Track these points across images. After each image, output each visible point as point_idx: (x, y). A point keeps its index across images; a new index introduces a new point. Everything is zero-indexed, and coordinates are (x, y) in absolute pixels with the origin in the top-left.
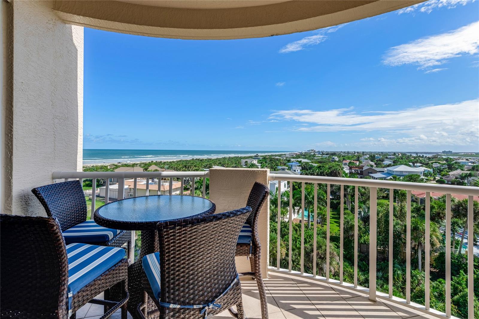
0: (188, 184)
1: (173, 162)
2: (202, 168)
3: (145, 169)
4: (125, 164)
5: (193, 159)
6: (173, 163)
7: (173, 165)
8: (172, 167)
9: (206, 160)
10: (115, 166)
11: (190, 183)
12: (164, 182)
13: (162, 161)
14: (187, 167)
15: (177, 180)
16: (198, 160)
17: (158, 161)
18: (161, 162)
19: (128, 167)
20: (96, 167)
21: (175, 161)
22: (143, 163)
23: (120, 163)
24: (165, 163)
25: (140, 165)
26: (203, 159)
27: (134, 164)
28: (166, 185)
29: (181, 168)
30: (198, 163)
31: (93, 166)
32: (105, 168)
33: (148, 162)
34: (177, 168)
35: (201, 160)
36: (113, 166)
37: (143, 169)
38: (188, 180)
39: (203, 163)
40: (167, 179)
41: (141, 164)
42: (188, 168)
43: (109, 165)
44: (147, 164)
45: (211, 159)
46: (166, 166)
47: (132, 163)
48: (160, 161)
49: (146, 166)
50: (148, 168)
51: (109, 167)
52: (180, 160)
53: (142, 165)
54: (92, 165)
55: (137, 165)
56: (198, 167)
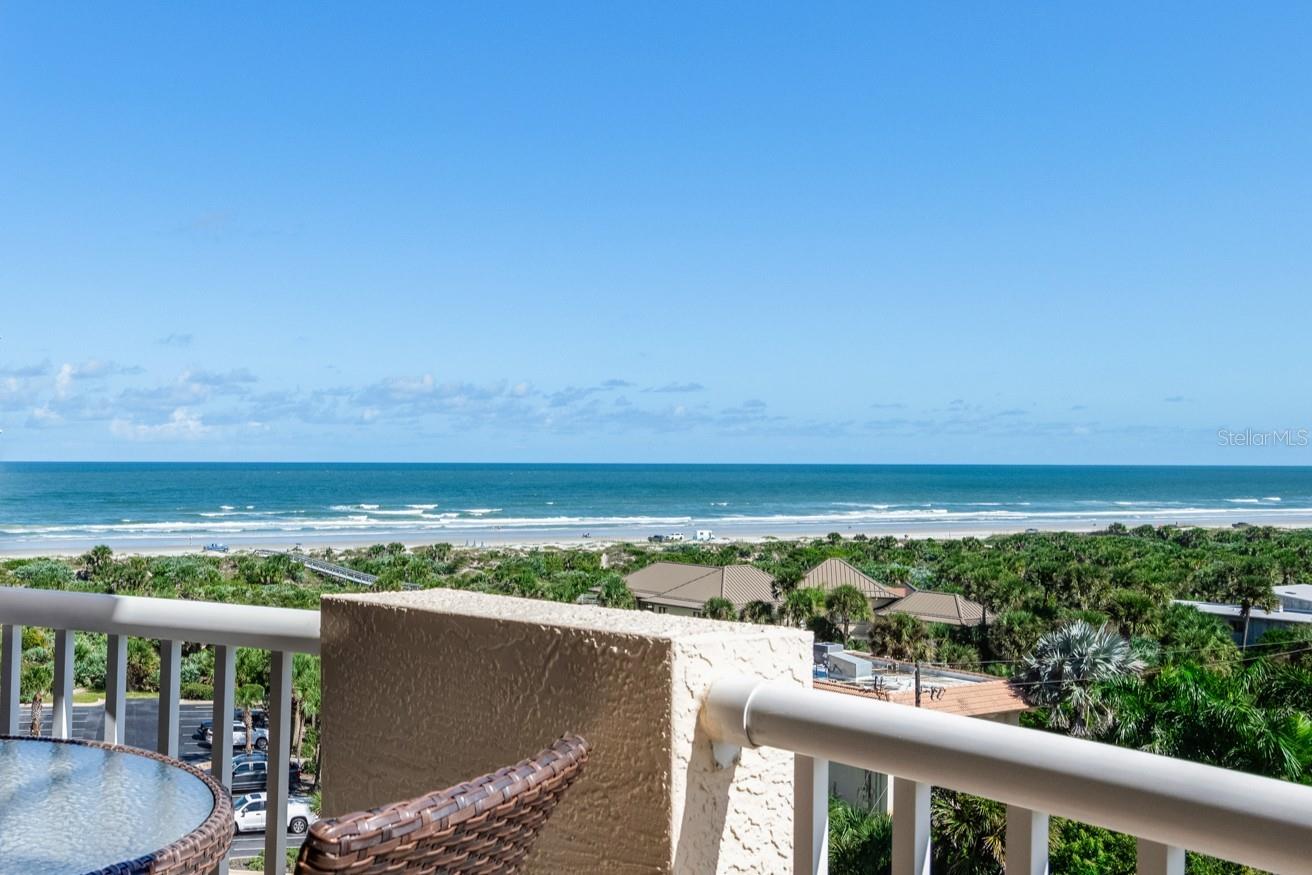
0: (1055, 702)
1: (966, 542)
2: (1180, 596)
3: (782, 581)
4: (684, 549)
5: (1116, 529)
6: (964, 552)
7: (966, 565)
8: (957, 579)
9: (1222, 536)
10: (635, 553)
11: (1069, 692)
12: (892, 670)
13: (898, 536)
14: (1060, 582)
15: (985, 668)
16: (1161, 534)
17: (870, 536)
18: (889, 540)
19: (697, 562)
20: (547, 555)
21: (982, 535)
22: (781, 547)
23: (658, 539)
24: (911, 546)
25: (764, 556)
26: (1199, 533)
27: (733, 548)
28: (902, 689)
29: (1011, 587)
30: (1154, 559)
31: (534, 553)
32: (586, 564)
33: (812, 537)
34: (982, 582)
35: (1183, 540)
36: (625, 556)
37: (772, 578)
38: (1057, 674)
39: (1199, 557)
40: (909, 651)
41: (769, 548)
42: (1067, 586)
43: (608, 551)
44: (801, 552)
45: (1267, 533)
46: (921, 571)
47: (719, 541)
48: (881, 536)
49: (791, 563)
50: (800, 578)
51: (604, 558)
52: (1023, 531)
53: (775, 555)
54: (530, 546)
55: (744, 554)
56: (1147, 587)
